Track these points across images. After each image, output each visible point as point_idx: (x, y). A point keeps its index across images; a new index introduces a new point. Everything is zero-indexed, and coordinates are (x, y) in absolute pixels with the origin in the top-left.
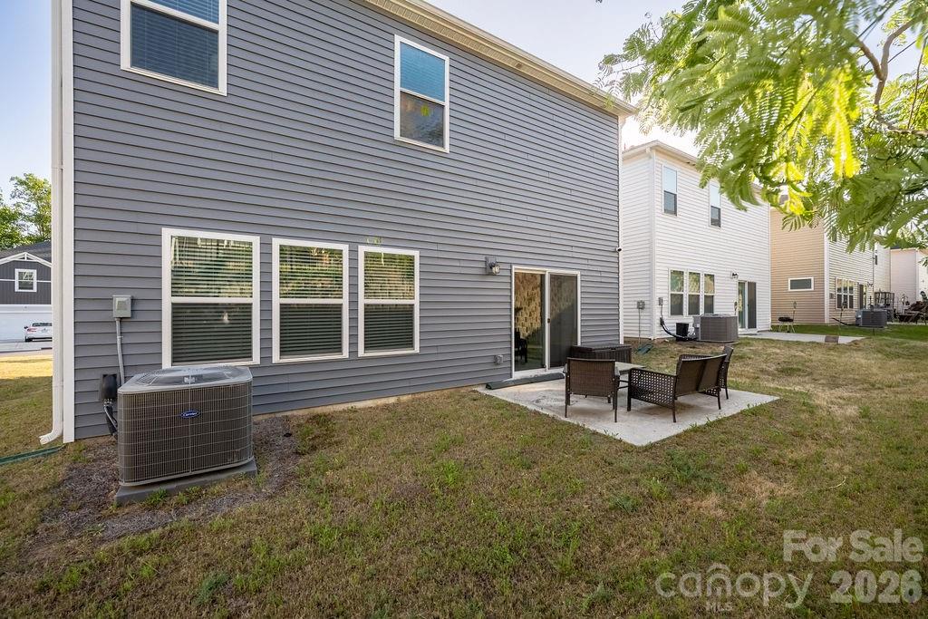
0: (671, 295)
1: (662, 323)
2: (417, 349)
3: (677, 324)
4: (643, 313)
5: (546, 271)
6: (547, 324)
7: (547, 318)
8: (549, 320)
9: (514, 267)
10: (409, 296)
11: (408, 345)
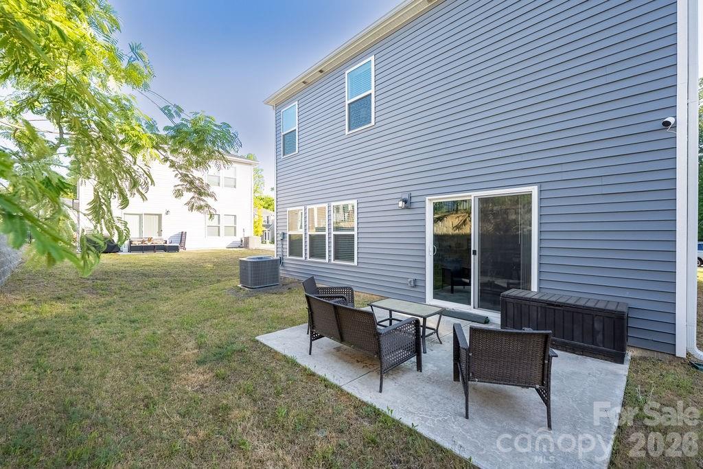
5: (471, 196)
6: (472, 256)
7: (472, 249)
8: (475, 252)
9: (427, 198)
10: (352, 229)
11: (352, 260)
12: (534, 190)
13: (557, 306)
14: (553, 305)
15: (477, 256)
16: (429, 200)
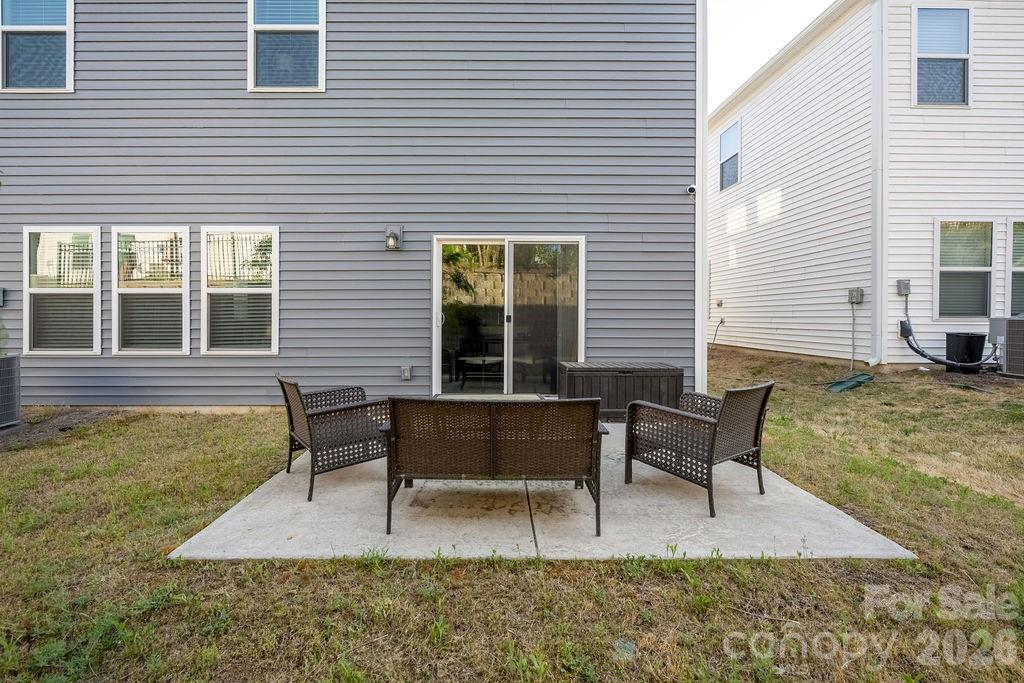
0: (942, 274)
1: (905, 331)
2: (274, 350)
3: (948, 335)
4: (862, 312)
5: (504, 240)
6: (506, 324)
7: (506, 314)
8: (509, 318)
9: (435, 237)
10: (267, 284)
11: (267, 343)
12: (581, 240)
13: (628, 372)
14: (624, 372)
15: (512, 324)
16: (438, 240)
